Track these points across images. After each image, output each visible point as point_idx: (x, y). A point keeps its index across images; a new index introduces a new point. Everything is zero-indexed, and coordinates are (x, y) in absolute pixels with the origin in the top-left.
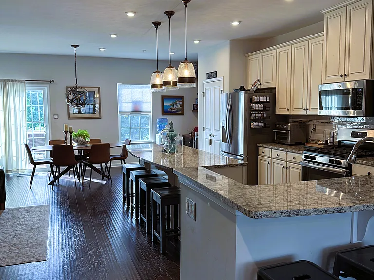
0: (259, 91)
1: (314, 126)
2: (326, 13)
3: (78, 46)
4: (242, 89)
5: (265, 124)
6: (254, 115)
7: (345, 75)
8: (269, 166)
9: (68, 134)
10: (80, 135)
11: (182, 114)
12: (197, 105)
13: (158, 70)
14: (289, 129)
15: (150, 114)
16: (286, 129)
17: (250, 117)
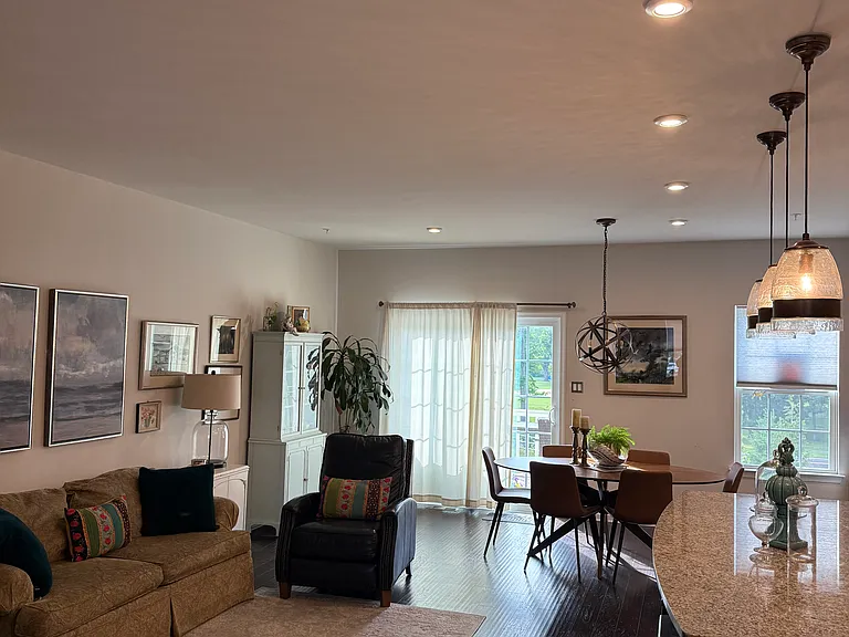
3: (613, 221)
9: (580, 435)
10: (606, 440)
15: (831, 392)
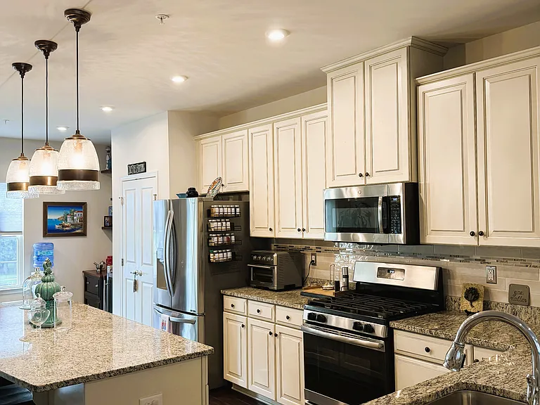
0: (222, 197)
1: (314, 257)
2: (329, 71)
4: (192, 193)
5: (233, 254)
6: (216, 238)
7: (367, 175)
8: (244, 330)
11: (84, 234)
12: (111, 217)
13: (22, 154)
14: (275, 263)
15: (19, 236)
16: (271, 263)
17: (208, 242)
